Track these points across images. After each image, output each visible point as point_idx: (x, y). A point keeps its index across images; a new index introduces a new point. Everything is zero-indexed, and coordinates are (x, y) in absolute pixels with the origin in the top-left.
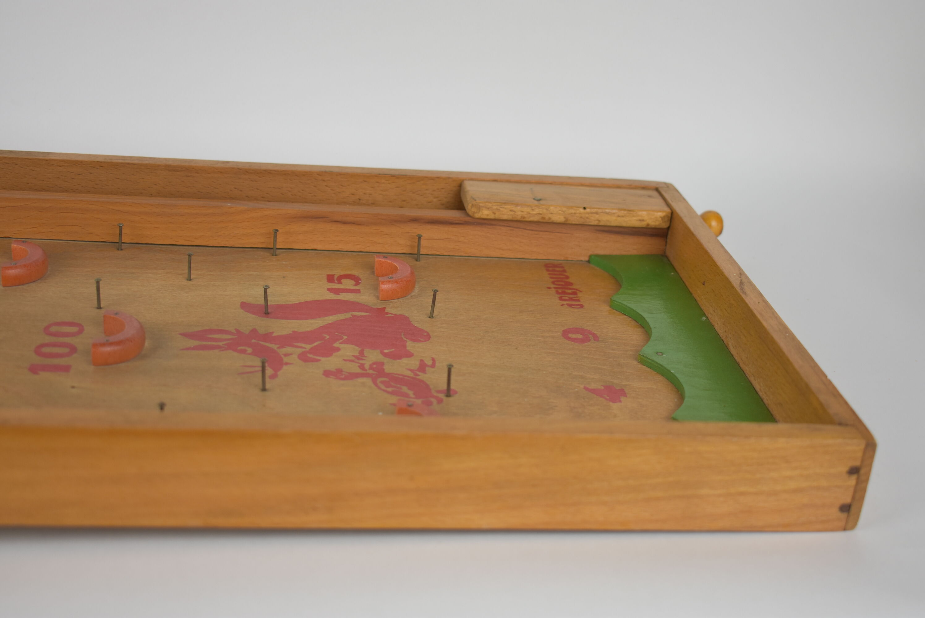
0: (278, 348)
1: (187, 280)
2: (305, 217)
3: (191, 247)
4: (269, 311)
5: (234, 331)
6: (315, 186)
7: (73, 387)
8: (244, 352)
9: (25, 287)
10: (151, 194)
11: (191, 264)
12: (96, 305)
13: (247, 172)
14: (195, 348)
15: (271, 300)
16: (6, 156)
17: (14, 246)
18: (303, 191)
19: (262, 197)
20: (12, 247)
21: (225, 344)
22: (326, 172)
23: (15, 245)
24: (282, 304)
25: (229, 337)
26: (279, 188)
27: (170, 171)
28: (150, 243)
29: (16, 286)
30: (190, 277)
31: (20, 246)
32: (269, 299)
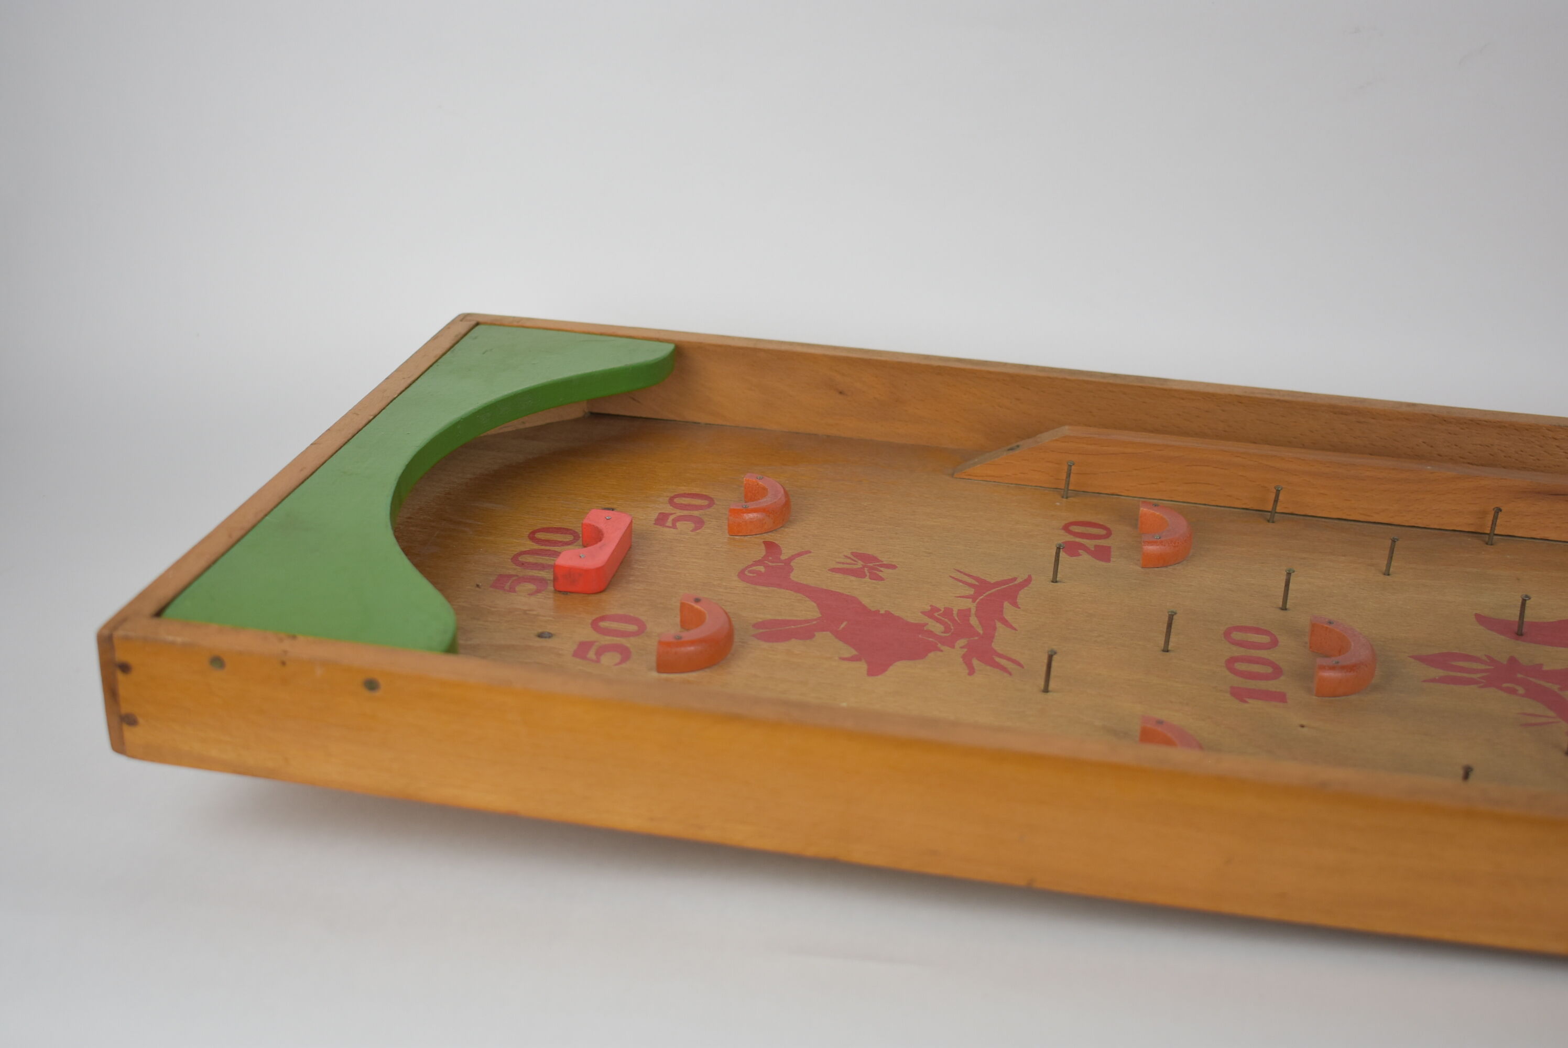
0: (1561, 689)
1: (1384, 574)
2: (1539, 493)
3: (1365, 524)
4: (1523, 631)
5: (1484, 658)
6: (1541, 447)
7: (1302, 726)
8: (1513, 691)
9: (1170, 569)
10: (1303, 445)
11: (1393, 553)
12: (1280, 604)
13: (1445, 421)
14: (1443, 680)
15: (1530, 616)
16: (1111, 381)
17: (1143, 510)
18: (1522, 451)
19: (1461, 457)
20: (1140, 511)
21: (1482, 678)
22: (1560, 427)
23: (1145, 509)
24: (1534, 620)
25: (1483, 667)
26: (1488, 446)
27: (1335, 413)
28: (1310, 514)
29: (1158, 568)
30: (1389, 571)
31: (1152, 511)
32: (1528, 612)
